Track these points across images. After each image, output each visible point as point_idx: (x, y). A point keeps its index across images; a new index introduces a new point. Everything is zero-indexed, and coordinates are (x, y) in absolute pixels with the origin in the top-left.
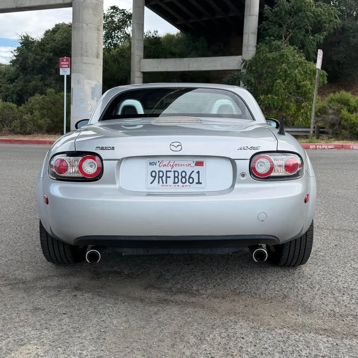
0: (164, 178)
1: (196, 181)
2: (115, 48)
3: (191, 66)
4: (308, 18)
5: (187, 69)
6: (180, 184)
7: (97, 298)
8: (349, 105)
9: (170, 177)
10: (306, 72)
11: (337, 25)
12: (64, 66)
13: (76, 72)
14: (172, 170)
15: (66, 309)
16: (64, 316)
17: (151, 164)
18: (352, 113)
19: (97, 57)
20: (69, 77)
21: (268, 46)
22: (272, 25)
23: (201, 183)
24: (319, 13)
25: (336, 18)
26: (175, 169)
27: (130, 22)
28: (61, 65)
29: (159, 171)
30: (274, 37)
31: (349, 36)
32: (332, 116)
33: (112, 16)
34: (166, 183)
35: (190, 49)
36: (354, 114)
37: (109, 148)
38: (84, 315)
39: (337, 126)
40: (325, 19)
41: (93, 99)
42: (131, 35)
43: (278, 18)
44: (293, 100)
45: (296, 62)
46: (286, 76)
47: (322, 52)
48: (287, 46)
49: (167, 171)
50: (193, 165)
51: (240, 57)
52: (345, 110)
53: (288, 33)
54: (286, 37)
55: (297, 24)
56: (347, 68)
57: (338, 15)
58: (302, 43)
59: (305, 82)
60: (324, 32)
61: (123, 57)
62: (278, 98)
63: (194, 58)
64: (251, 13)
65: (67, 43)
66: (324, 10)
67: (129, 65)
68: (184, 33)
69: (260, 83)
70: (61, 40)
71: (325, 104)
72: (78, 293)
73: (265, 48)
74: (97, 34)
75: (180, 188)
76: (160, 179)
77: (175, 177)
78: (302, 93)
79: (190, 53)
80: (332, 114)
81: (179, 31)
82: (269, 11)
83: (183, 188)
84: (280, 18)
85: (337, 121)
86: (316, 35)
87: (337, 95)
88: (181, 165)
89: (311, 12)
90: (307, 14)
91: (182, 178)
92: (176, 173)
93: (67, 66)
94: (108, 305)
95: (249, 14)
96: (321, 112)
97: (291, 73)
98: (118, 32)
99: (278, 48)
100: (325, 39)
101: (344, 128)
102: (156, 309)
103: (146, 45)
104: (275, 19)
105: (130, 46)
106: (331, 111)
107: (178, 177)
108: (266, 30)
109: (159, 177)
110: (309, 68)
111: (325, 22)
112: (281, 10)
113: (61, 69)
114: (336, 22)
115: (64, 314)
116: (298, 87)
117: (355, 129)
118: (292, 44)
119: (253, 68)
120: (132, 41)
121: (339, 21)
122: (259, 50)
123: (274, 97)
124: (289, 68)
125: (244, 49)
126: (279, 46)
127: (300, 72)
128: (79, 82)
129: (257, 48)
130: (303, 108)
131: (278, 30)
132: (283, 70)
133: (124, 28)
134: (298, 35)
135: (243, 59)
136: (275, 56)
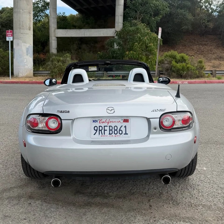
0: (103, 131)
1: (124, 132)
2: (39, 23)
3: (85, 34)
4: (151, 8)
5: (83, 36)
6: (113, 134)
7: (45, 204)
8: (176, 59)
9: (106, 130)
10: (151, 39)
11: (167, 11)
12: (9, 35)
13: (16, 39)
14: (108, 125)
15: (25, 215)
16: (24, 221)
17: (94, 121)
18: (177, 63)
19: (30, 30)
20: (12, 42)
21: (130, 23)
22: (131, 11)
23: (127, 134)
24: (157, 5)
25: (166, 8)
26: (110, 124)
27: (48, 7)
28: (7, 35)
29: (99, 126)
30: (133, 18)
31: (174, 18)
32: (167, 65)
33: (37, 4)
34: (104, 134)
35: (85, 23)
36: (179, 64)
37: (66, 112)
38: (38, 220)
39: (169, 71)
40: (161, 8)
41: (27, 55)
42: (49, 15)
43: (135, 7)
44: (144, 54)
45: (145, 33)
46: (140, 40)
47: (161, 29)
48: (140, 23)
49: (104, 126)
50: (122, 121)
51: (114, 29)
52: (174, 61)
53: (140, 16)
54: (139, 19)
55: (145, 11)
56: (173, 36)
57: (168, 6)
58: (148, 22)
59: (150, 44)
60: (160, 15)
61: (45, 28)
62: (136, 53)
63: (87, 29)
64: (120, 4)
65: (9, 19)
66: (160, 3)
67: (48, 32)
68: (81, 14)
69: (125, 44)
70: (6, 18)
71: (163, 58)
72: (32, 201)
73: (128, 24)
74: (29, 16)
75: (113, 138)
76: (100, 131)
77: (110, 130)
78: (149, 50)
79: (84, 26)
80: (167, 63)
81: (78, 13)
82: (130, 3)
83: (116, 137)
84: (136, 7)
85: (170, 67)
86: (156, 17)
87: (169, 53)
88: (114, 122)
89: (153, 4)
90: (151, 5)
91: (114, 131)
92: (111, 128)
93: (11, 35)
94: (53, 210)
95: (118, 4)
96: (161, 62)
97: (143, 39)
98: (41, 13)
99: (135, 25)
100: (160, 20)
101: (173, 71)
102: (84, 210)
103: (58, 21)
104: (133, 8)
105: (49, 21)
106: (166, 62)
107: (112, 130)
108: (129, 14)
109: (99, 130)
110: (153, 36)
111: (160, 10)
112: (136, 2)
113: (7, 37)
114: (167, 10)
115: (24, 219)
116: (147, 47)
117: (180, 72)
118: (143, 22)
119: (122, 36)
120: (50, 18)
121: (168, 9)
122: (125, 25)
123: (134, 52)
124: (142, 36)
125: (116, 25)
126: (136, 24)
127: (148, 39)
128: (18, 45)
129: (123, 24)
130: (150, 59)
131: (135, 14)
132: (139, 37)
133: (45, 11)
134: (146, 17)
135: (115, 31)
136: (133, 29)
